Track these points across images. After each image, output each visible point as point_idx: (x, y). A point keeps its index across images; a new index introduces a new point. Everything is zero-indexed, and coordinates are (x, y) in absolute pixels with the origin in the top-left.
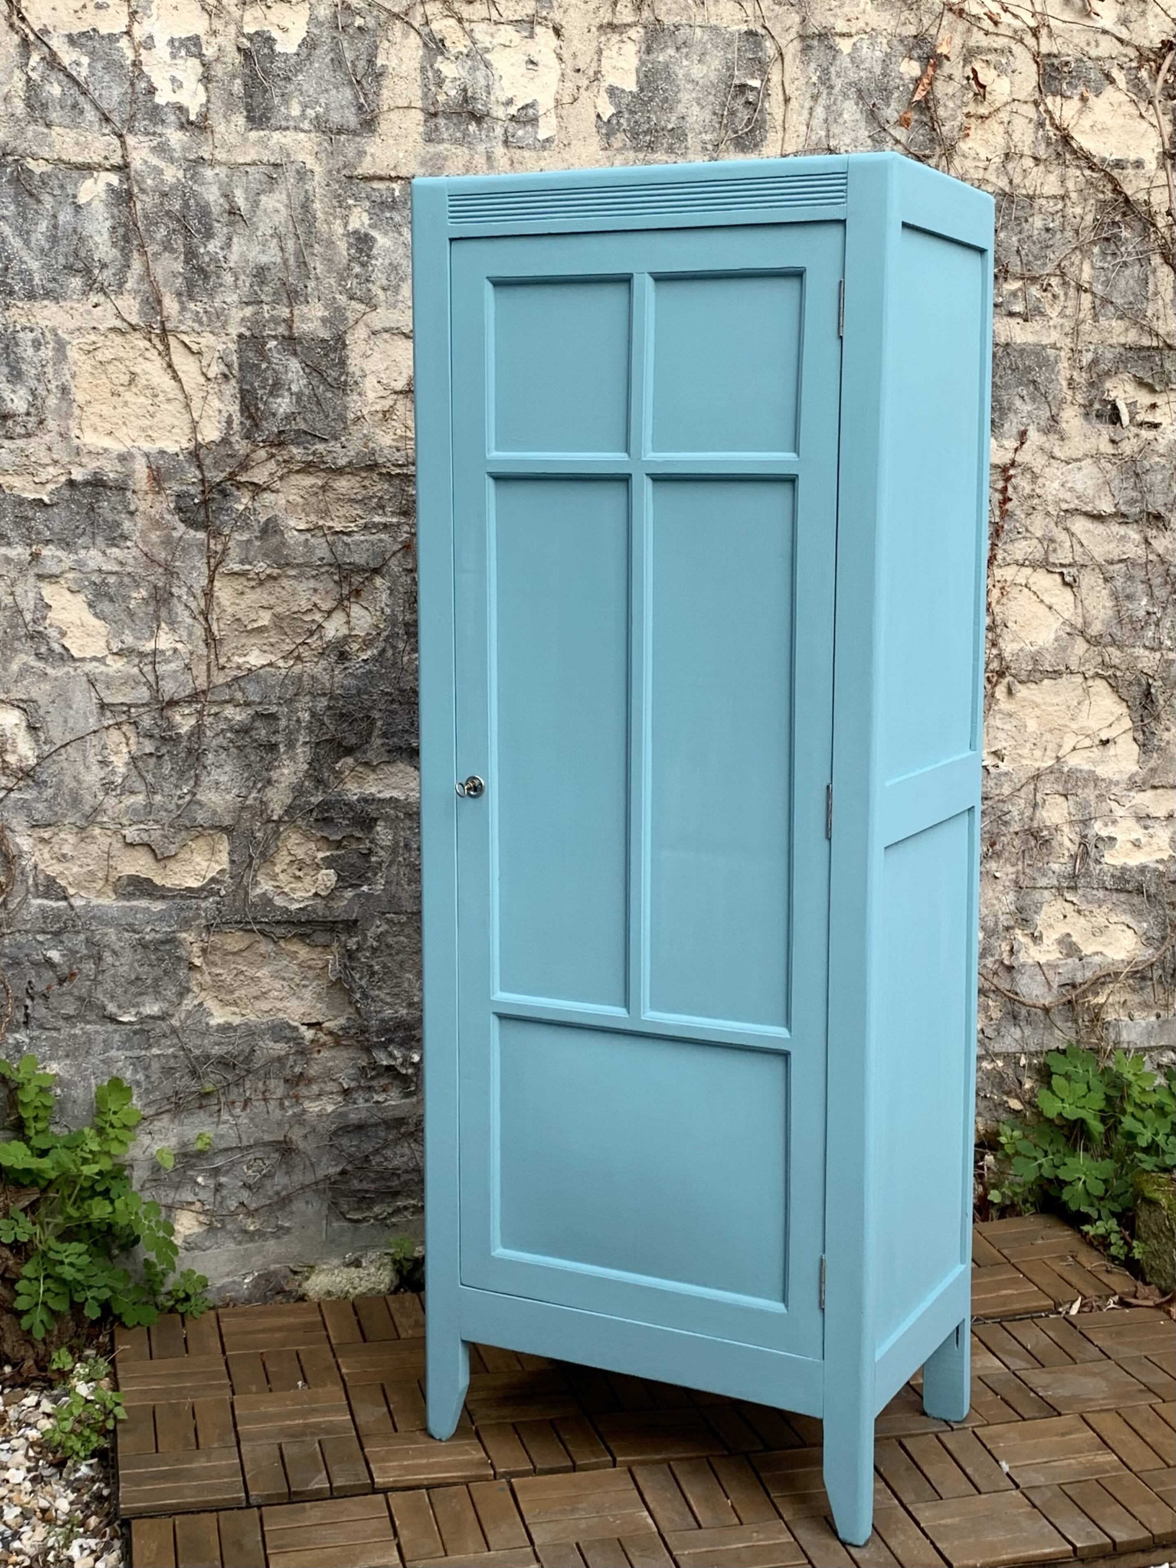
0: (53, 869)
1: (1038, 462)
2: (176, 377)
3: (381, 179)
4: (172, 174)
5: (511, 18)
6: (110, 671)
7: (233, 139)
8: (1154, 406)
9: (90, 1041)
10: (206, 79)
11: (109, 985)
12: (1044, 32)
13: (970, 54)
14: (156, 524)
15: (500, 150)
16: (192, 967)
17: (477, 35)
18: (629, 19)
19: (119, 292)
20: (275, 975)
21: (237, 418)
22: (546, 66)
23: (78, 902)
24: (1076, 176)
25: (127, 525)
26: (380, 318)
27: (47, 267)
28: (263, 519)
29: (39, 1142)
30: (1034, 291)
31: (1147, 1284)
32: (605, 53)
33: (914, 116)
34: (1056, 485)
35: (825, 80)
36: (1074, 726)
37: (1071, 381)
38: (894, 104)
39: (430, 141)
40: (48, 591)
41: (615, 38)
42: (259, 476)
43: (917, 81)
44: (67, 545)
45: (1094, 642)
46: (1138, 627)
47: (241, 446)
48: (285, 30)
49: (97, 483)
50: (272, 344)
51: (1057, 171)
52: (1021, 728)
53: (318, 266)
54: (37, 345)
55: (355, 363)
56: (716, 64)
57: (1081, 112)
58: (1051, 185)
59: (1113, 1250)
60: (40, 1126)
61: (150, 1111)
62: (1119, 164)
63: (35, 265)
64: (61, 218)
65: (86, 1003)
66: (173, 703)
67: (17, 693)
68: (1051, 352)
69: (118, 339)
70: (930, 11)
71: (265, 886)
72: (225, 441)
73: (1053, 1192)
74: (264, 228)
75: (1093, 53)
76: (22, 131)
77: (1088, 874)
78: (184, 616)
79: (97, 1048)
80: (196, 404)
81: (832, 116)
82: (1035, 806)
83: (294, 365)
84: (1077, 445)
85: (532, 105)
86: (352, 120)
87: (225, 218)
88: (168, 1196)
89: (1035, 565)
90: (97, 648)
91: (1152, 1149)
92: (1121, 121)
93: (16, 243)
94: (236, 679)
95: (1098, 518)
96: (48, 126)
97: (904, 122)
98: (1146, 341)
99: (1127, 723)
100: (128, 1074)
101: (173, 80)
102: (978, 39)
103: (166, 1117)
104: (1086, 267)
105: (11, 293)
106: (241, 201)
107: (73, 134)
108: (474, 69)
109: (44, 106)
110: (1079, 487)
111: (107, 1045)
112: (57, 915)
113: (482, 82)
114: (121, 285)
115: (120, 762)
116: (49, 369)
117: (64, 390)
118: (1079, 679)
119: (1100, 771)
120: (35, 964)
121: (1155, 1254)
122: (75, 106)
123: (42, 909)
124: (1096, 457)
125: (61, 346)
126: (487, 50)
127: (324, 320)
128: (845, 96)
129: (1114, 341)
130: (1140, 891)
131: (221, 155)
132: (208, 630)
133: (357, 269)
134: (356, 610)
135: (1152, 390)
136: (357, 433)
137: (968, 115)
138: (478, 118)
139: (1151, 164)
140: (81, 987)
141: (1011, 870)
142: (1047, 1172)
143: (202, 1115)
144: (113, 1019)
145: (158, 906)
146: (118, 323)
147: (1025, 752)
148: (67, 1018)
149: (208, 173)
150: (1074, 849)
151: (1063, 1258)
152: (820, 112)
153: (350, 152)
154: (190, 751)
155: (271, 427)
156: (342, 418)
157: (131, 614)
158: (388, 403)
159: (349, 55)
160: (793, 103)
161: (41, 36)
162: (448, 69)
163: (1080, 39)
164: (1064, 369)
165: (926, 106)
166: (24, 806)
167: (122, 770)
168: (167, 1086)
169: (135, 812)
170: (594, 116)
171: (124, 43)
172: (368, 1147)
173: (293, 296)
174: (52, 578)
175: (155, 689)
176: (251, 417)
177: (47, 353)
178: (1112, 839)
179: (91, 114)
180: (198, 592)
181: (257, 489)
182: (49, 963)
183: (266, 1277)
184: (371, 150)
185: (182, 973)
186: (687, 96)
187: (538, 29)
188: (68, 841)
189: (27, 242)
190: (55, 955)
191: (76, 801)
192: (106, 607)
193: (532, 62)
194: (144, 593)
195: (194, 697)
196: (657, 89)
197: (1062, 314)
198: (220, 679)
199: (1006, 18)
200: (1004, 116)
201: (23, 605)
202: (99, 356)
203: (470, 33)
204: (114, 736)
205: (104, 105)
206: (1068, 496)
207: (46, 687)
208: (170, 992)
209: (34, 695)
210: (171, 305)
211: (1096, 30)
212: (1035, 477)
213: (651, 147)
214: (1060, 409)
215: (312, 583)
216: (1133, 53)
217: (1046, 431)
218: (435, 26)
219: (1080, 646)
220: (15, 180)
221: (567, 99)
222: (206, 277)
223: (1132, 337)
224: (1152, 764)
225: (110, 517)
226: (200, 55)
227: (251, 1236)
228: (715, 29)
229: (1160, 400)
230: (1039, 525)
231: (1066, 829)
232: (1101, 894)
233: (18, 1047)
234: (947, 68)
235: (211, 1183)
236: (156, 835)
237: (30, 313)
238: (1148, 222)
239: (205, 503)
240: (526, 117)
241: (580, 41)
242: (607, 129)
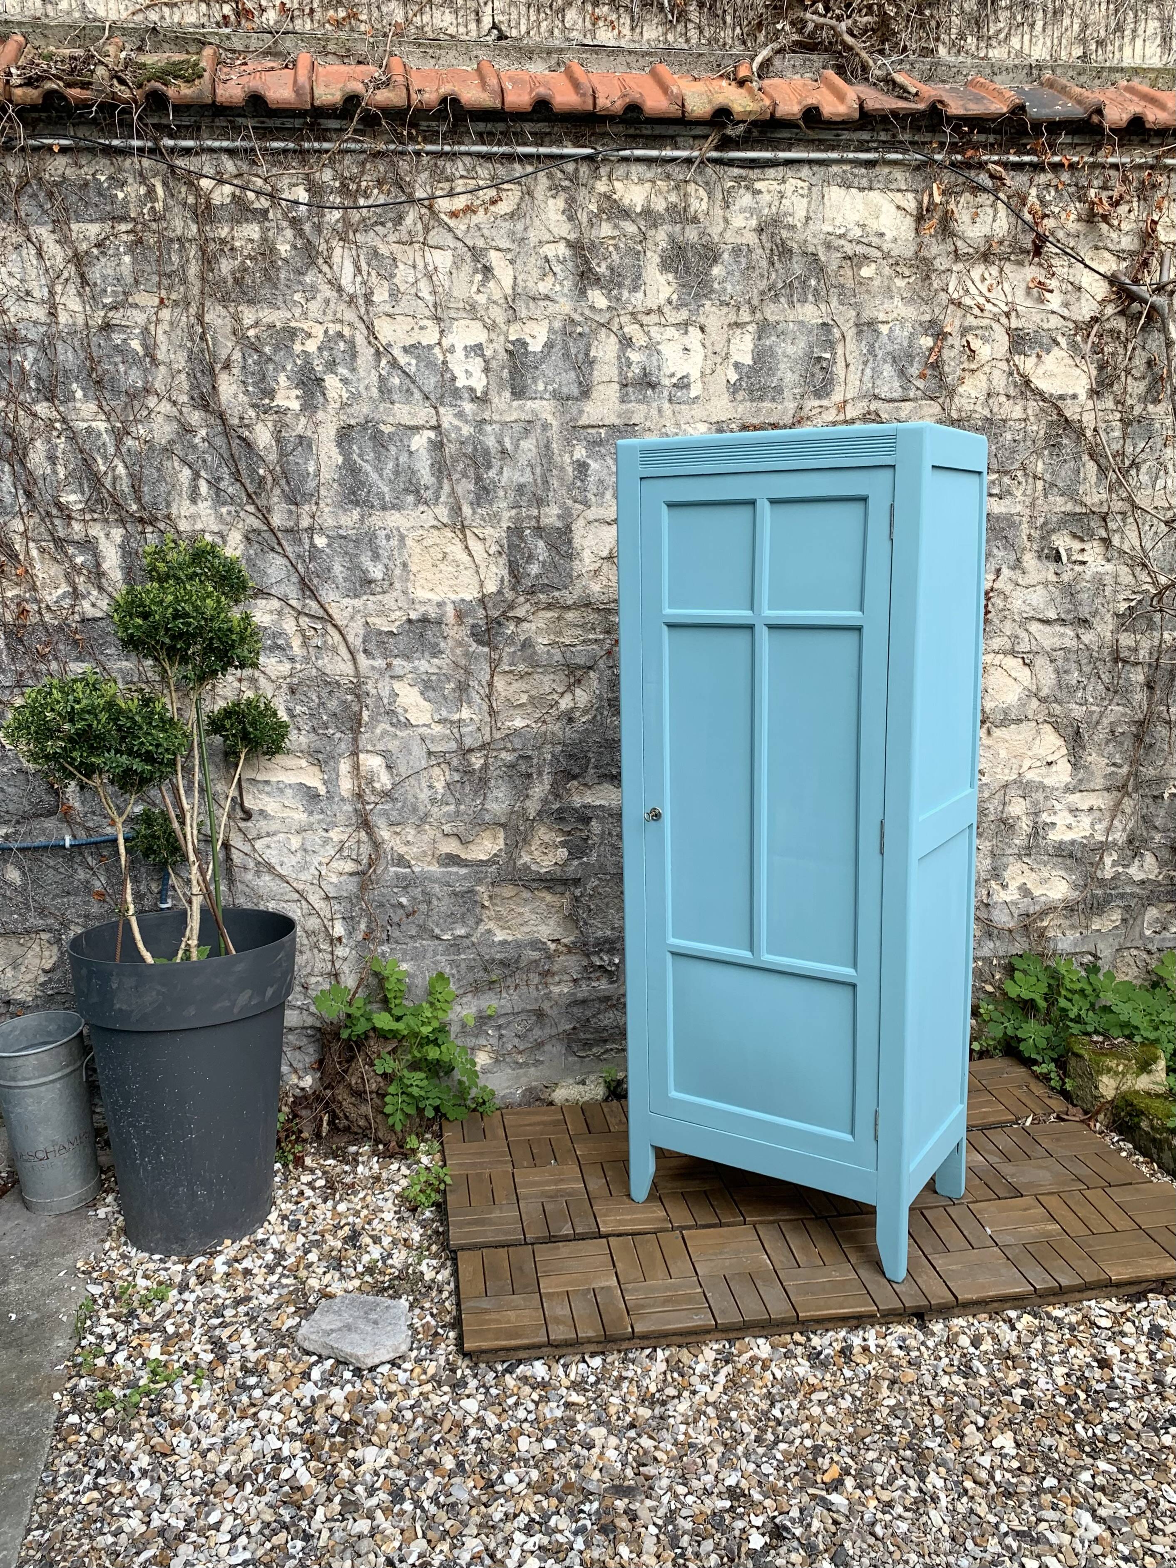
0: (402, 850)
1: (1008, 588)
2: (470, 554)
3: (593, 427)
4: (467, 430)
5: (673, 322)
6: (434, 732)
7: (503, 407)
8: (1083, 550)
9: (425, 951)
10: (487, 370)
11: (436, 918)
12: (1013, 314)
13: (965, 331)
14: (460, 644)
15: (666, 405)
16: (483, 906)
17: (652, 334)
18: (748, 320)
19: (436, 504)
20: (533, 911)
21: (507, 578)
22: (695, 351)
23: (417, 869)
24: (1033, 406)
25: (442, 645)
26: (592, 513)
27: (393, 490)
28: (522, 638)
29: (397, 1012)
30: (1006, 480)
31: (1075, 1106)
32: (732, 341)
33: (928, 372)
34: (1020, 602)
35: (872, 351)
36: (1030, 753)
37: (1029, 536)
38: (916, 365)
39: (623, 402)
40: (397, 685)
41: (739, 331)
42: (520, 612)
43: (931, 349)
44: (408, 658)
45: (1043, 700)
46: (1071, 690)
47: (509, 595)
48: (534, 337)
49: (424, 620)
50: (527, 532)
51: (1021, 403)
52: (996, 755)
53: (555, 483)
54: (388, 538)
55: (577, 541)
56: (802, 345)
57: (1037, 365)
58: (1017, 412)
59: (1053, 1083)
60: (397, 1001)
61: (461, 992)
62: (1062, 397)
63: (386, 489)
64: (401, 460)
65: (422, 928)
66: (471, 750)
67: (380, 747)
68: (1017, 518)
69: (436, 533)
70: (939, 304)
71: (526, 858)
72: (500, 592)
73: (1014, 1044)
74: (523, 461)
75: (1045, 326)
76: (377, 407)
77: (1038, 846)
78: (476, 698)
79: (429, 954)
80: (482, 570)
81: (876, 374)
82: (1004, 804)
83: (541, 544)
84: (1033, 577)
85: (687, 376)
86: (575, 391)
87: (499, 456)
88: (471, 1042)
89: (1005, 653)
90: (426, 719)
91: (1078, 1020)
92: (1063, 369)
93: (374, 476)
94: (508, 735)
95: (1047, 622)
96: (392, 403)
97: (922, 376)
98: (1078, 510)
99: (1064, 751)
100: (447, 970)
101: (467, 371)
102: (971, 321)
103: (470, 995)
104: (1040, 464)
105: (372, 507)
106: (508, 445)
107: (407, 408)
108: (650, 356)
109: (390, 391)
110: (1035, 603)
111: (435, 953)
112: (405, 877)
113: (655, 363)
114: (437, 499)
115: (440, 786)
116: (396, 552)
117: (405, 565)
118: (1034, 724)
119: (1047, 782)
120: (393, 906)
121: (1080, 1087)
122: (408, 390)
123: (396, 873)
124: (1046, 584)
125: (402, 538)
126: (658, 343)
127: (559, 516)
128: (885, 361)
129: (1057, 510)
130: (1071, 856)
131: (496, 417)
132: (491, 707)
133: (579, 484)
134: (578, 692)
135: (1082, 540)
136: (579, 584)
137: (964, 370)
138: (653, 386)
139: (1083, 396)
140: (420, 919)
141: (988, 844)
142: (1010, 1032)
143: (491, 994)
144: (438, 938)
145: (463, 871)
146: (436, 523)
147: (999, 770)
148: (412, 937)
149: (488, 428)
150: (1029, 830)
151: (1020, 1087)
152: (868, 372)
153: (574, 411)
154: (480, 779)
155: (527, 583)
156: (571, 577)
157: (445, 698)
158: (598, 565)
159: (573, 351)
160: (852, 368)
161: (387, 348)
162: (634, 356)
163: (1037, 318)
164: (1025, 528)
165: (936, 366)
166: (385, 813)
167: (441, 791)
168: (470, 977)
169: (449, 815)
170: (725, 381)
171: (437, 350)
172: (589, 1013)
173: (540, 502)
174: (399, 678)
175: (460, 742)
176: (515, 577)
177: (394, 542)
178: (1054, 824)
179: (417, 395)
180: (485, 684)
181: (519, 620)
182: (401, 905)
183: (530, 1090)
184: (586, 409)
185: (478, 910)
186: (784, 366)
187: (690, 328)
188: (410, 833)
189: (381, 475)
190: (404, 900)
191: (415, 810)
192: (431, 694)
193: (686, 349)
194: (452, 685)
195: (483, 747)
196: (765, 362)
197: (1024, 494)
198: (498, 735)
199: (988, 306)
200: (987, 369)
201: (382, 694)
202: (425, 543)
203: (647, 333)
204: (437, 771)
205: (425, 389)
206: (1027, 609)
207: (397, 743)
208: (471, 922)
209: (390, 747)
210: (467, 510)
211: (1047, 311)
212: (1006, 597)
213: (761, 399)
214: (1022, 553)
215: (552, 676)
216: (1071, 325)
217: (1013, 568)
218: (626, 330)
219: (1035, 703)
220: (374, 438)
221: (708, 371)
222: (488, 493)
223: (1069, 507)
224: (1080, 776)
225: (432, 640)
226: (483, 355)
227: (520, 1066)
228: (802, 322)
229: (1087, 546)
230: (1008, 628)
231: (1024, 818)
232: (1046, 858)
233: (383, 954)
234: (950, 342)
235: (497, 1034)
236: (462, 829)
237: (383, 519)
238: (1080, 433)
239: (488, 630)
240: (683, 384)
241: (716, 335)
242: (733, 389)
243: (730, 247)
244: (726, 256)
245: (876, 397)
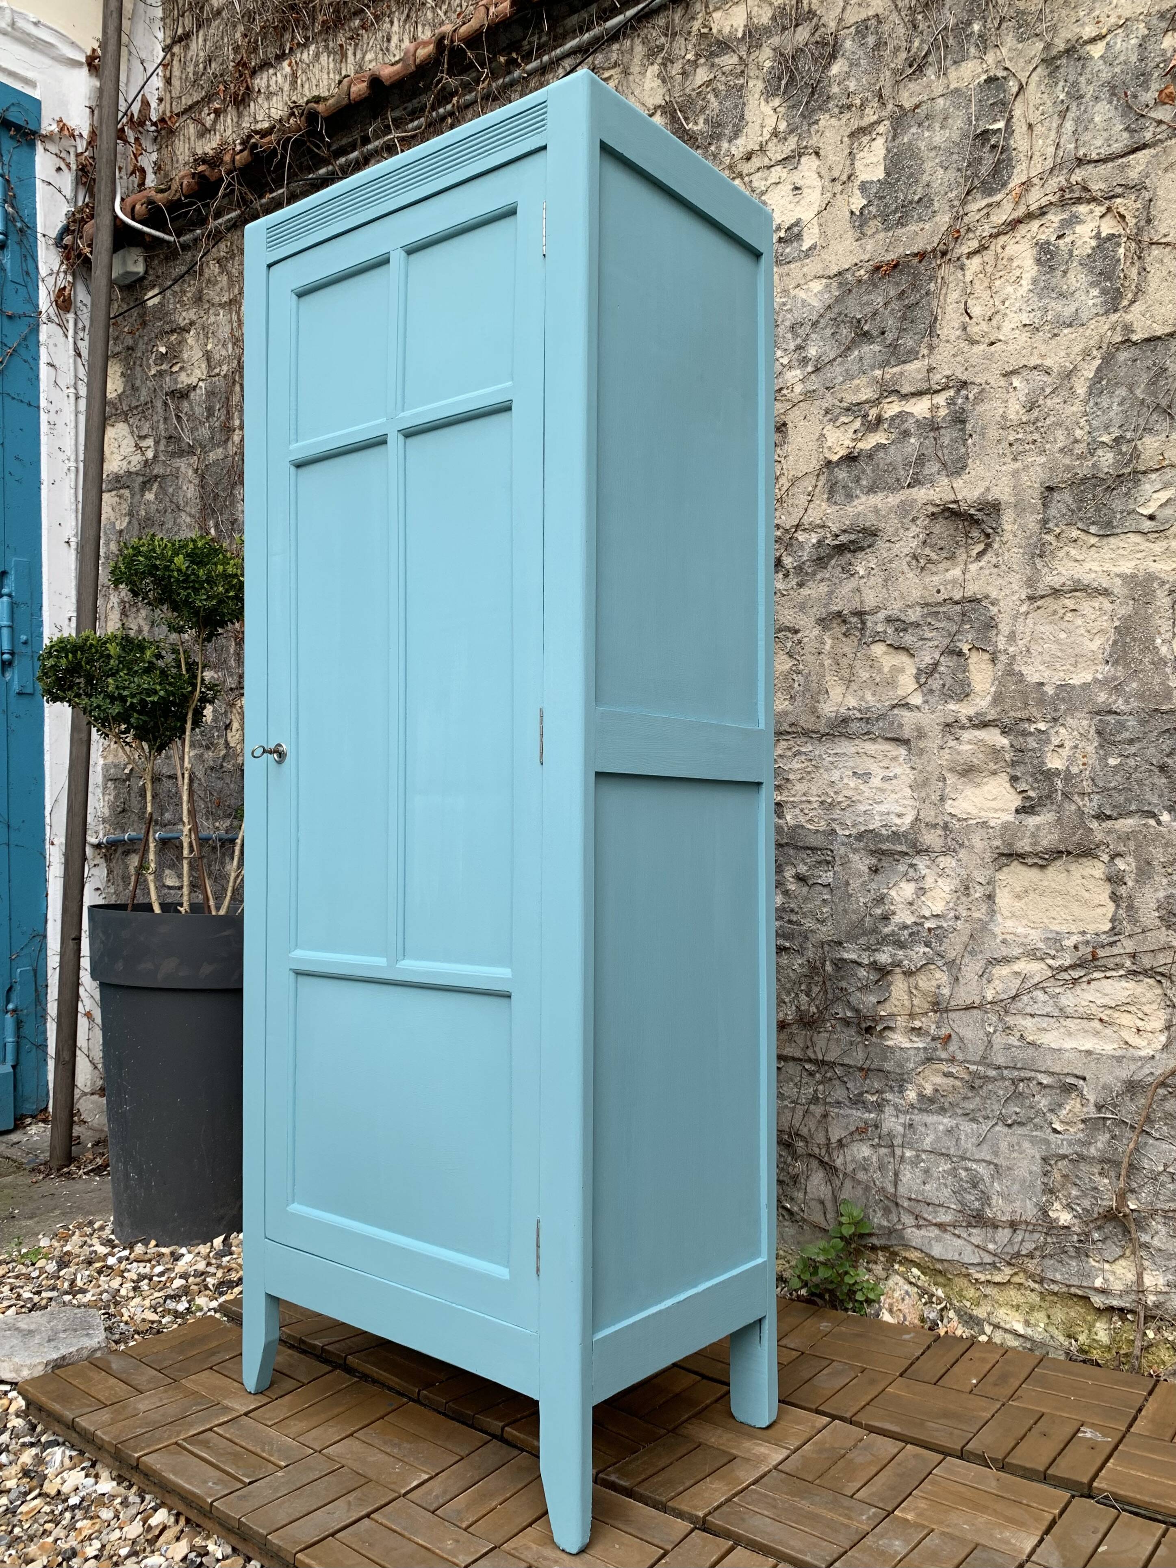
5: (780, 158)
18: (877, 118)
22: (809, 187)
32: (858, 157)
35: (1074, 92)
38: (1153, 86)
41: (865, 139)
56: (959, 123)
81: (1083, 124)
85: (797, 223)
128: (1097, 100)
152: (1069, 126)
160: (1040, 130)
170: (848, 214)
186: (930, 164)
187: (802, 159)
193: (797, 188)
196: (903, 169)
213: (901, 223)
228: (957, 90)
240: (793, 234)
241: (835, 156)
242: (860, 220)
243: (853, 29)
244: (848, 44)
245: (1080, 162)
